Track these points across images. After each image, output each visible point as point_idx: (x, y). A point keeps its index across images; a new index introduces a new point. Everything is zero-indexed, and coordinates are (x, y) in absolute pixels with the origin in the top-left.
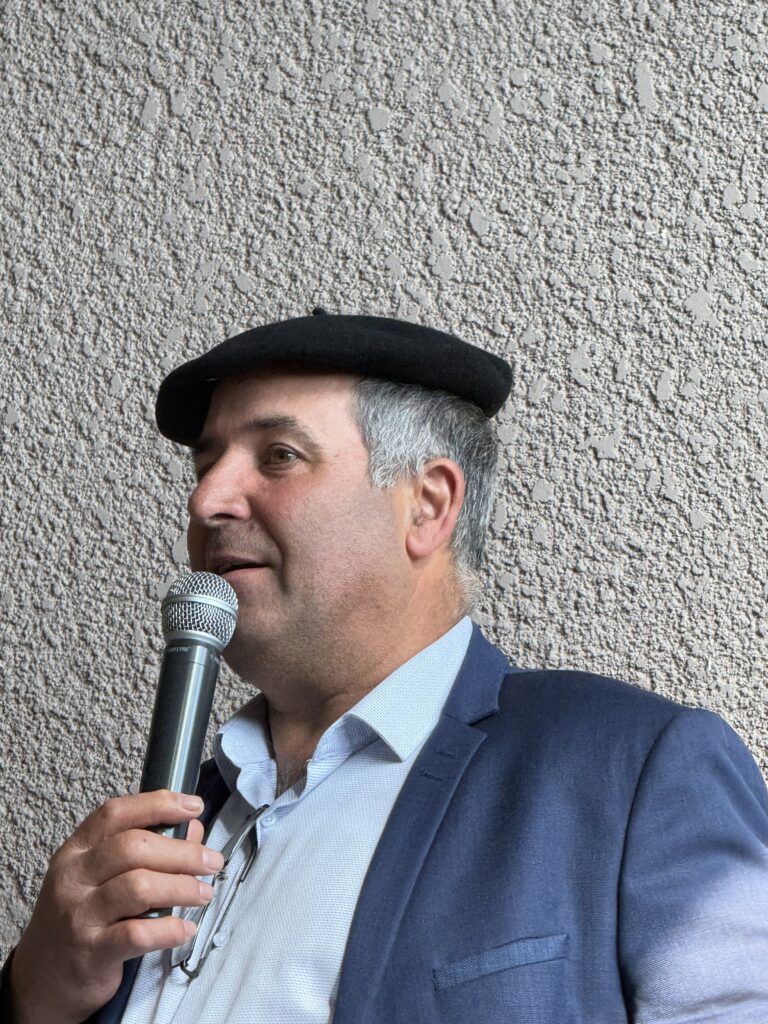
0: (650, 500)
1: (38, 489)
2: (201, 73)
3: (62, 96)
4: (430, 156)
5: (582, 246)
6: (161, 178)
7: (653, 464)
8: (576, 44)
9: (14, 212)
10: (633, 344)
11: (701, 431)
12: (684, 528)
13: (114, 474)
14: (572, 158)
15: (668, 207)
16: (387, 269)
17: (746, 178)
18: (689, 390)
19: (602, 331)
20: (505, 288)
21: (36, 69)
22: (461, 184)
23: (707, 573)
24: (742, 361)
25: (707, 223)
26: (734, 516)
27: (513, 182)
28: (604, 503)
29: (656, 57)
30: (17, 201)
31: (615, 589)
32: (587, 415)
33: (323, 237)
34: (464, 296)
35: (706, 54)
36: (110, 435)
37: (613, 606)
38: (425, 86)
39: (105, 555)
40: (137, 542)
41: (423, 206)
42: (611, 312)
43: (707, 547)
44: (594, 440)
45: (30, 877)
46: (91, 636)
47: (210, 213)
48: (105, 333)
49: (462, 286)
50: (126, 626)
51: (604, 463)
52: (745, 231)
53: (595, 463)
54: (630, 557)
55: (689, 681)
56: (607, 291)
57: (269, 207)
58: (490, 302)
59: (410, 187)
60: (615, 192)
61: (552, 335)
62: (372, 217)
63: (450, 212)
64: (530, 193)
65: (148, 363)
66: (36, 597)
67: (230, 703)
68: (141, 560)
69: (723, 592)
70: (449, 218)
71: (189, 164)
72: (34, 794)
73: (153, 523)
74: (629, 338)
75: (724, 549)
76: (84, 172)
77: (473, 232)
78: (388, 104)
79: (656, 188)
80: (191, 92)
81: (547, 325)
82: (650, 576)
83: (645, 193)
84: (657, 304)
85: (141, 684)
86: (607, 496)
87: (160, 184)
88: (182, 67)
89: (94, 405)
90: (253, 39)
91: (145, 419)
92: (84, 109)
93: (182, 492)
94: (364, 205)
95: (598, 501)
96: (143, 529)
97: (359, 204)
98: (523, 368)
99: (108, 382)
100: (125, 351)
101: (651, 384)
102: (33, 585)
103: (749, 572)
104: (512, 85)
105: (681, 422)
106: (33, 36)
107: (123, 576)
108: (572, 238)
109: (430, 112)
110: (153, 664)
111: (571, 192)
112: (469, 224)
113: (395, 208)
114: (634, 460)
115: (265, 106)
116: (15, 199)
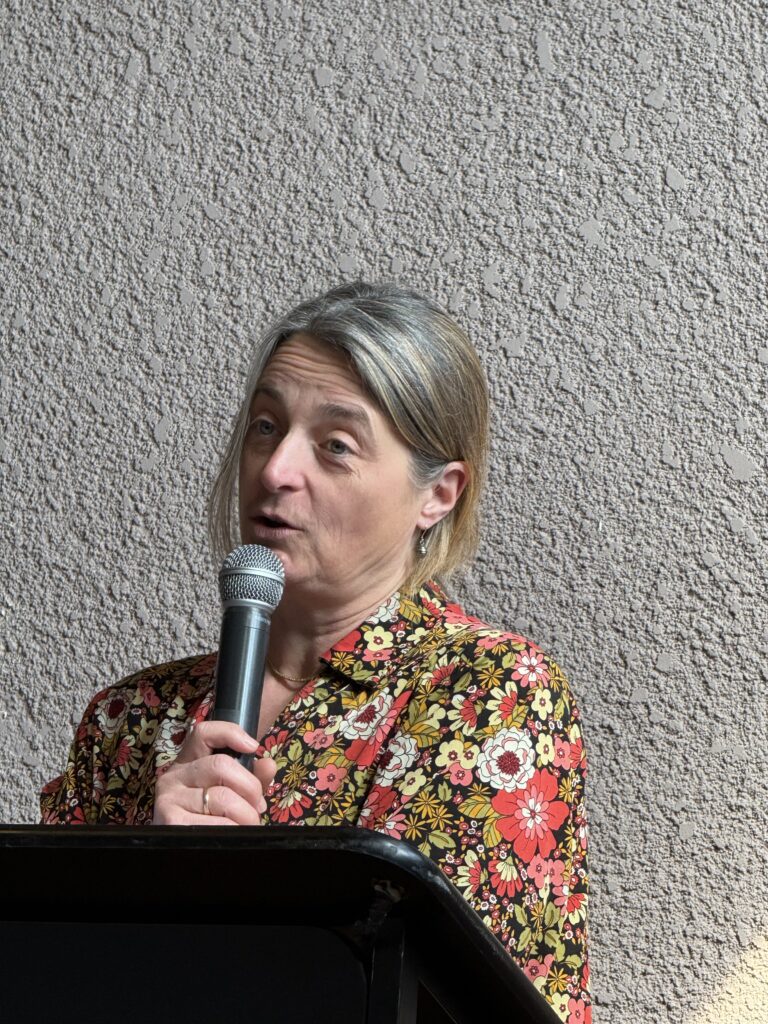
0: (551, 391)
1: (41, 381)
2: (175, 38)
3: (58, 57)
4: (366, 108)
5: (493, 182)
6: (142, 125)
7: (552, 361)
8: (487, 17)
9: (19, 152)
10: (536, 262)
11: (592, 334)
12: (578, 414)
13: (105, 369)
14: (484, 110)
15: (563, 150)
16: (331, 201)
17: (628, 127)
18: (582, 301)
19: (510, 252)
20: (429, 216)
21: (37, 35)
22: (392, 131)
23: (598, 450)
24: (626, 277)
25: (594, 165)
26: (620, 404)
27: (435, 129)
28: (512, 394)
29: (553, 28)
30: (22, 144)
31: (522, 464)
32: (498, 321)
33: (277, 174)
34: (395, 223)
35: (595, 24)
36: (101, 337)
37: (520, 478)
38: (361, 51)
39: (98, 435)
40: (124, 424)
41: (361, 149)
42: (517, 237)
43: (598, 430)
44: (504, 342)
45: (38, 699)
46: (86, 502)
47: (183, 154)
48: (96, 253)
49: (394, 215)
50: (116, 494)
51: (512, 360)
52: (627, 171)
53: (504, 361)
54: (534, 438)
55: (583, 539)
56: (514, 219)
57: (232, 149)
58: (417, 228)
59: (349, 133)
60: (520, 138)
61: (468, 255)
62: (318, 158)
63: (383, 154)
64: (449, 138)
65: (133, 278)
66: (40, 469)
67: (202, 557)
68: (128, 439)
69: (611, 466)
70: (382, 159)
71: (166, 114)
72: (40, 632)
73: (137, 409)
74: (532, 258)
75: (612, 432)
76: (78, 120)
77: (402, 171)
78: (331, 65)
79: (554, 135)
80: (167, 54)
81: (464, 247)
82: (551, 453)
83: (545, 139)
84: (556, 231)
85: (129, 543)
86: (515, 387)
87: (141, 129)
88: (159, 33)
89: (88, 312)
90: (218, 10)
91: (130, 324)
92: (77, 68)
93: (162, 384)
94: (311, 148)
95: (508, 392)
96: (130, 414)
97: (307, 148)
98: (445, 282)
99: (100, 293)
100: (113, 267)
101: (551, 296)
102: (38, 460)
103: (633, 450)
104: (434, 50)
105: (576, 327)
106: (34, 7)
107: (113, 452)
108: (485, 176)
109: (366, 71)
110: (138, 525)
111: (484, 138)
112: (398, 163)
113: (338, 150)
114: (537, 358)
115: (228, 66)
116: (20, 142)
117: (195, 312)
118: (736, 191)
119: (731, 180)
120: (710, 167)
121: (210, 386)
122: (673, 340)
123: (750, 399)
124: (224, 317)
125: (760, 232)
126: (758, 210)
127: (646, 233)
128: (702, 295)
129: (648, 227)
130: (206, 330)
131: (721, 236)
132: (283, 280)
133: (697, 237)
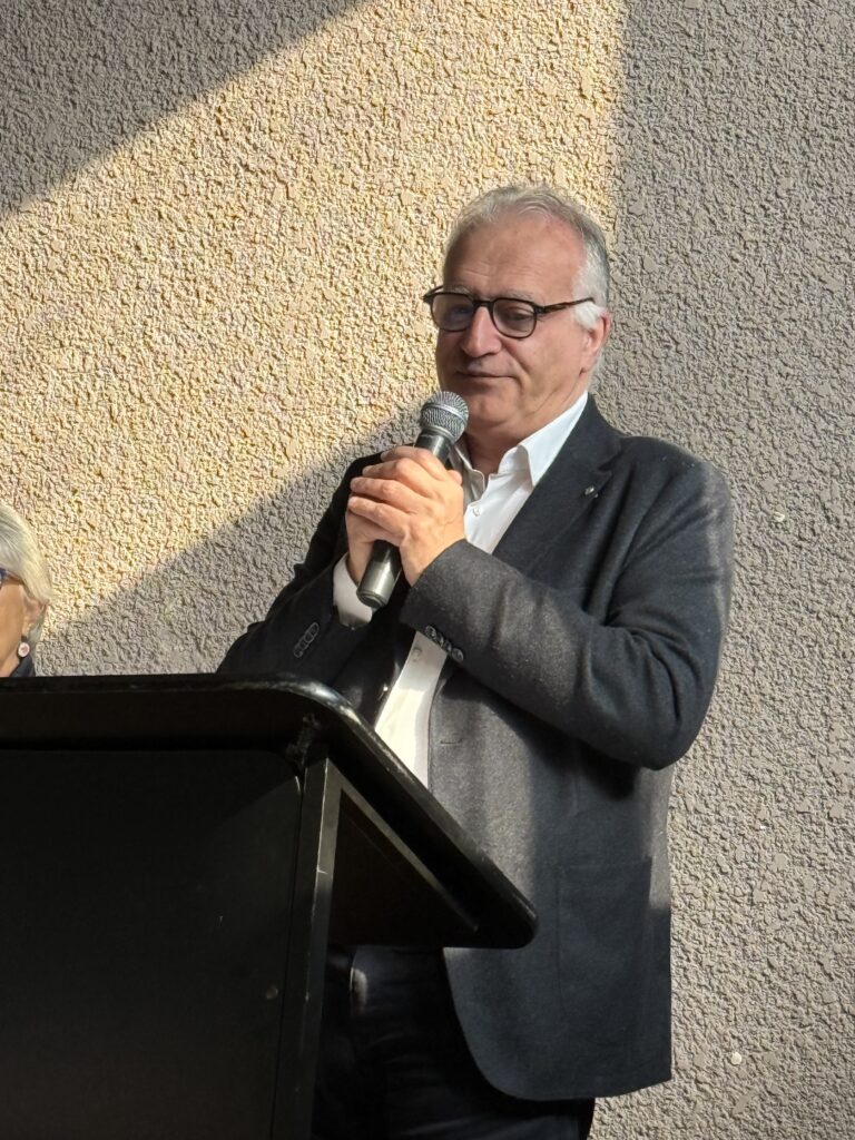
1: (210, 415)
2: (306, 174)
3: (227, 189)
4: (436, 220)
6: (282, 235)
8: (520, 153)
9: (198, 255)
13: (254, 406)
16: (410, 285)
17: (617, 228)
21: (212, 173)
29: (566, 160)
30: (200, 249)
33: (374, 268)
35: (595, 157)
36: (252, 384)
38: (433, 179)
39: (248, 453)
40: (266, 445)
41: (432, 248)
45: (203, 638)
46: (239, 499)
47: (310, 254)
48: (250, 325)
57: (344, 250)
62: (402, 255)
65: (274, 342)
66: (209, 477)
68: (268, 455)
71: (298, 226)
72: (206, 591)
73: (275, 434)
76: (239, 232)
78: (412, 190)
80: (300, 185)
85: (268, 528)
87: (282, 238)
88: (295, 171)
89: (243, 366)
90: (336, 153)
91: (271, 374)
92: (239, 196)
93: (292, 416)
94: (397, 248)
96: (270, 437)
97: (395, 248)
99: (251, 353)
100: (260, 335)
102: (207, 471)
104: (483, 177)
106: (211, 155)
107: (258, 465)
109: (436, 194)
110: (274, 516)
113: (416, 250)
115: (342, 192)
116: (198, 248)
117: (316, 366)
118: (692, 272)
119: (689, 264)
120: (674, 256)
121: (325, 417)
122: (646, 378)
123: (700, 420)
124: (335, 368)
125: (708, 301)
126: (707, 285)
127: (628, 302)
128: (668, 347)
129: (631, 299)
130: (323, 378)
131: (681, 304)
132: (376, 341)
133: (664, 305)
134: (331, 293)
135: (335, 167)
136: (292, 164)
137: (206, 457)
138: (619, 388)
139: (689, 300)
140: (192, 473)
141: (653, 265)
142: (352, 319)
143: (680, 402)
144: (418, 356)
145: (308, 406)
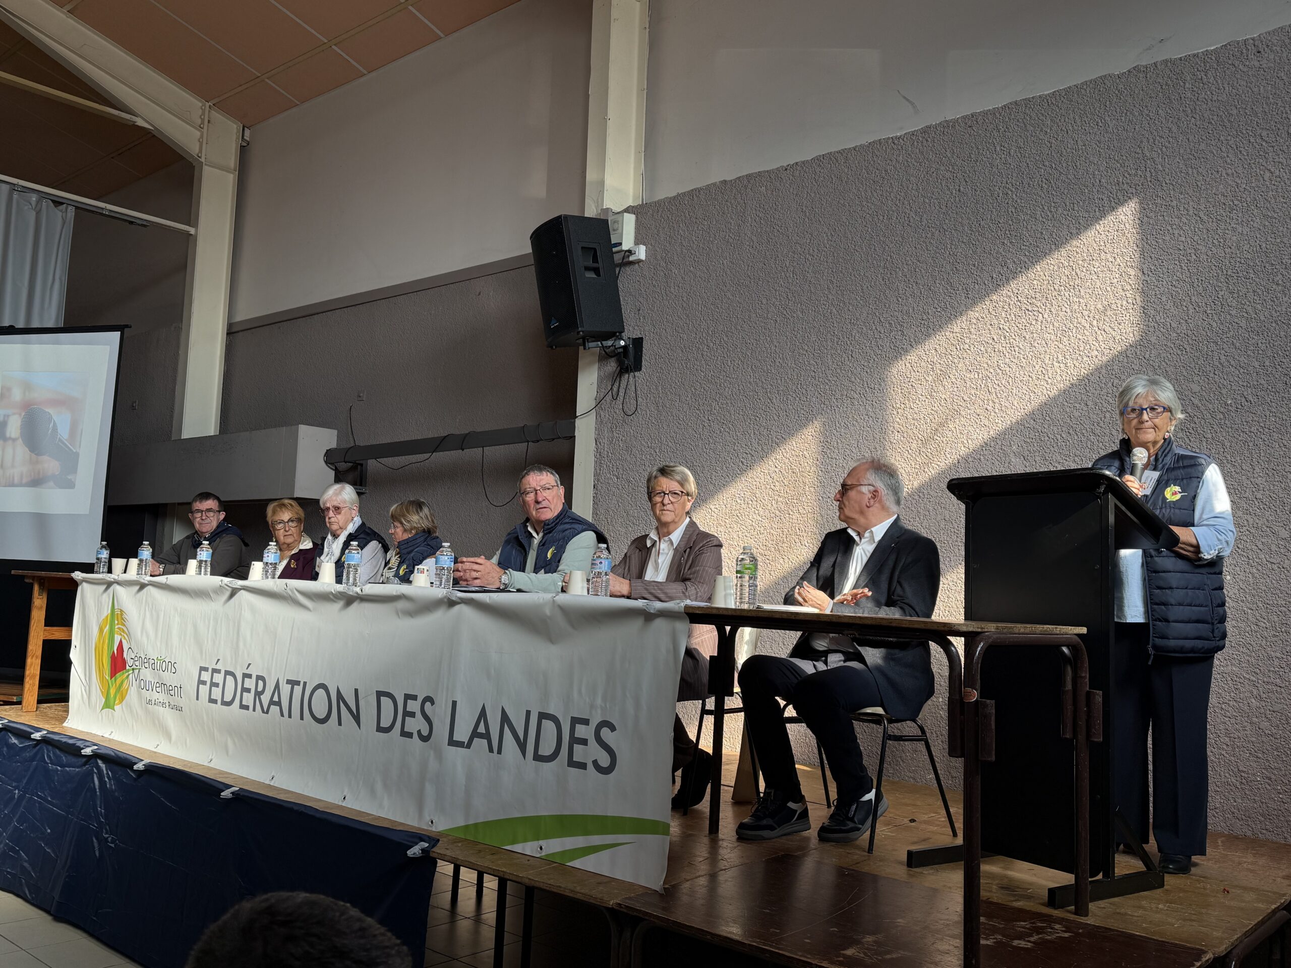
134: (1061, 346)
135: (1059, 306)
136: (1044, 307)
137: (1022, 401)
138: (1166, 366)
139: (1189, 335)
140: (1017, 406)
141: (1174, 325)
142: (1069, 353)
143: (1188, 368)
144: (1093, 363)
145: (1056, 381)
